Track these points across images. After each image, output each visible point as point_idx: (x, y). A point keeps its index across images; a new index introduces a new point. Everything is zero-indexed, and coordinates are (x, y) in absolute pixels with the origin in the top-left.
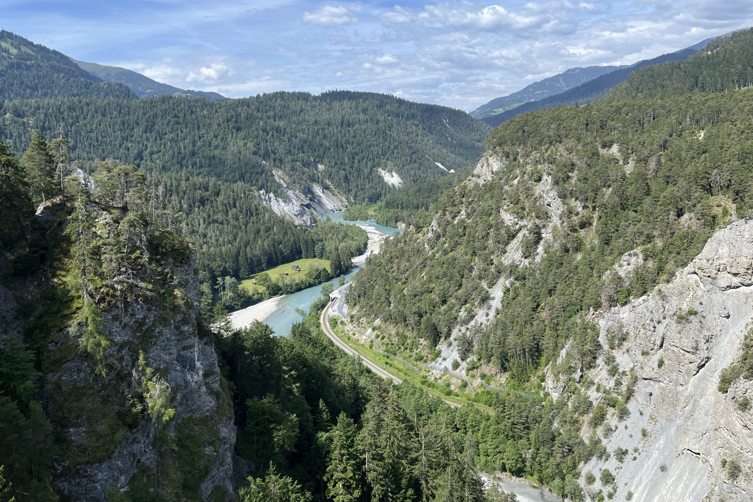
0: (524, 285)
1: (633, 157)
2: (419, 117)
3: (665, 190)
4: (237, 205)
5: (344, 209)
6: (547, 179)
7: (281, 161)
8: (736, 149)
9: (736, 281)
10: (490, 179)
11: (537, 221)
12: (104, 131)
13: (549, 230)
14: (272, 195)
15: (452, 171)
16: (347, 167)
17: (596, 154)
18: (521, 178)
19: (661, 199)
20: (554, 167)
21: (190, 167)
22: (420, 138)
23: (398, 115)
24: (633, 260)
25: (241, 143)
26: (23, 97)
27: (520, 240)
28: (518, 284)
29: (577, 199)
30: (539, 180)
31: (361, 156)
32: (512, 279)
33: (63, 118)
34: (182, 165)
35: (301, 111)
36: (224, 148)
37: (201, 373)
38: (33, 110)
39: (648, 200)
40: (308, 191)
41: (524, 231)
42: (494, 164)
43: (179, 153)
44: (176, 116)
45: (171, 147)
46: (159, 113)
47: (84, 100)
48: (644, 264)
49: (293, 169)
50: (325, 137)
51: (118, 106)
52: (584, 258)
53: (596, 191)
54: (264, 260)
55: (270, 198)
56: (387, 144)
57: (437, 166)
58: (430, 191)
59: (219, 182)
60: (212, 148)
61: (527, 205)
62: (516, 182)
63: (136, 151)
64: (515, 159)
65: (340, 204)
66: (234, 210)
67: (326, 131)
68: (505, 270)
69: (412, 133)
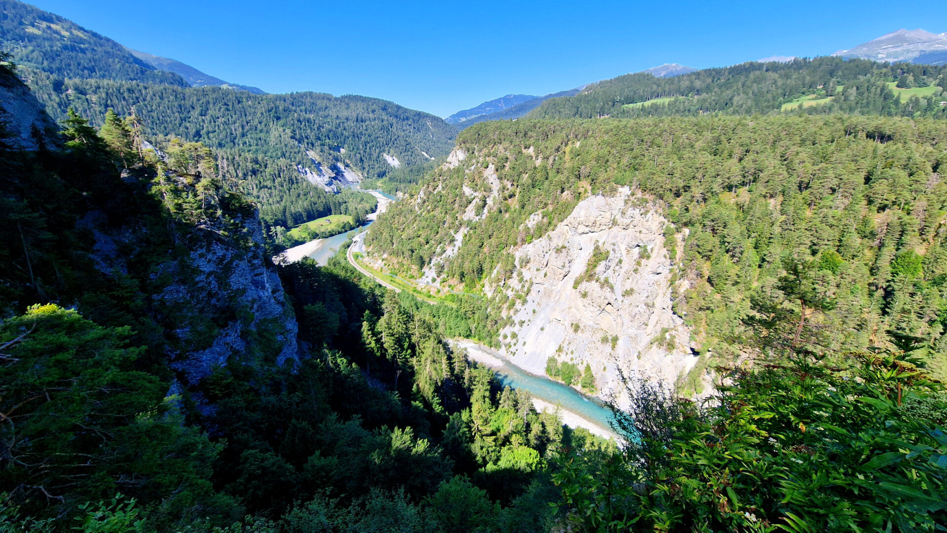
0: (475, 232)
1: (541, 156)
2: (411, 120)
3: (556, 177)
4: (282, 175)
5: (360, 181)
6: (492, 167)
7: (313, 145)
8: (595, 154)
9: (587, 230)
10: (457, 165)
11: (485, 193)
12: (163, 112)
13: (491, 199)
14: (307, 169)
15: (433, 158)
16: (362, 152)
17: (520, 152)
18: (476, 165)
19: (554, 182)
20: (496, 159)
21: (241, 145)
22: (412, 134)
23: (396, 117)
24: (536, 217)
25: (281, 129)
26: (82, 77)
27: (474, 205)
28: (471, 232)
29: (508, 180)
30: (487, 167)
31: (371, 144)
32: (468, 228)
33: (124, 98)
34: (234, 144)
35: (326, 108)
36: (267, 132)
37: (270, 291)
38: (94, 89)
39: (547, 182)
40: (334, 168)
41: (477, 200)
42: (460, 155)
43: (232, 134)
44: (226, 104)
45: (224, 129)
46: (211, 101)
47: (141, 84)
48: (542, 220)
49: (322, 151)
50: (345, 129)
51: (173, 91)
52: (510, 216)
53: (519, 176)
54: (304, 214)
55: (306, 171)
56: (389, 136)
57: (423, 155)
58: (418, 171)
59: (266, 158)
60: (258, 131)
61: (479, 183)
62: (473, 168)
63: (194, 130)
64: (473, 153)
65: (357, 177)
66: (279, 179)
67: (346, 125)
68: (464, 223)
69: (406, 130)
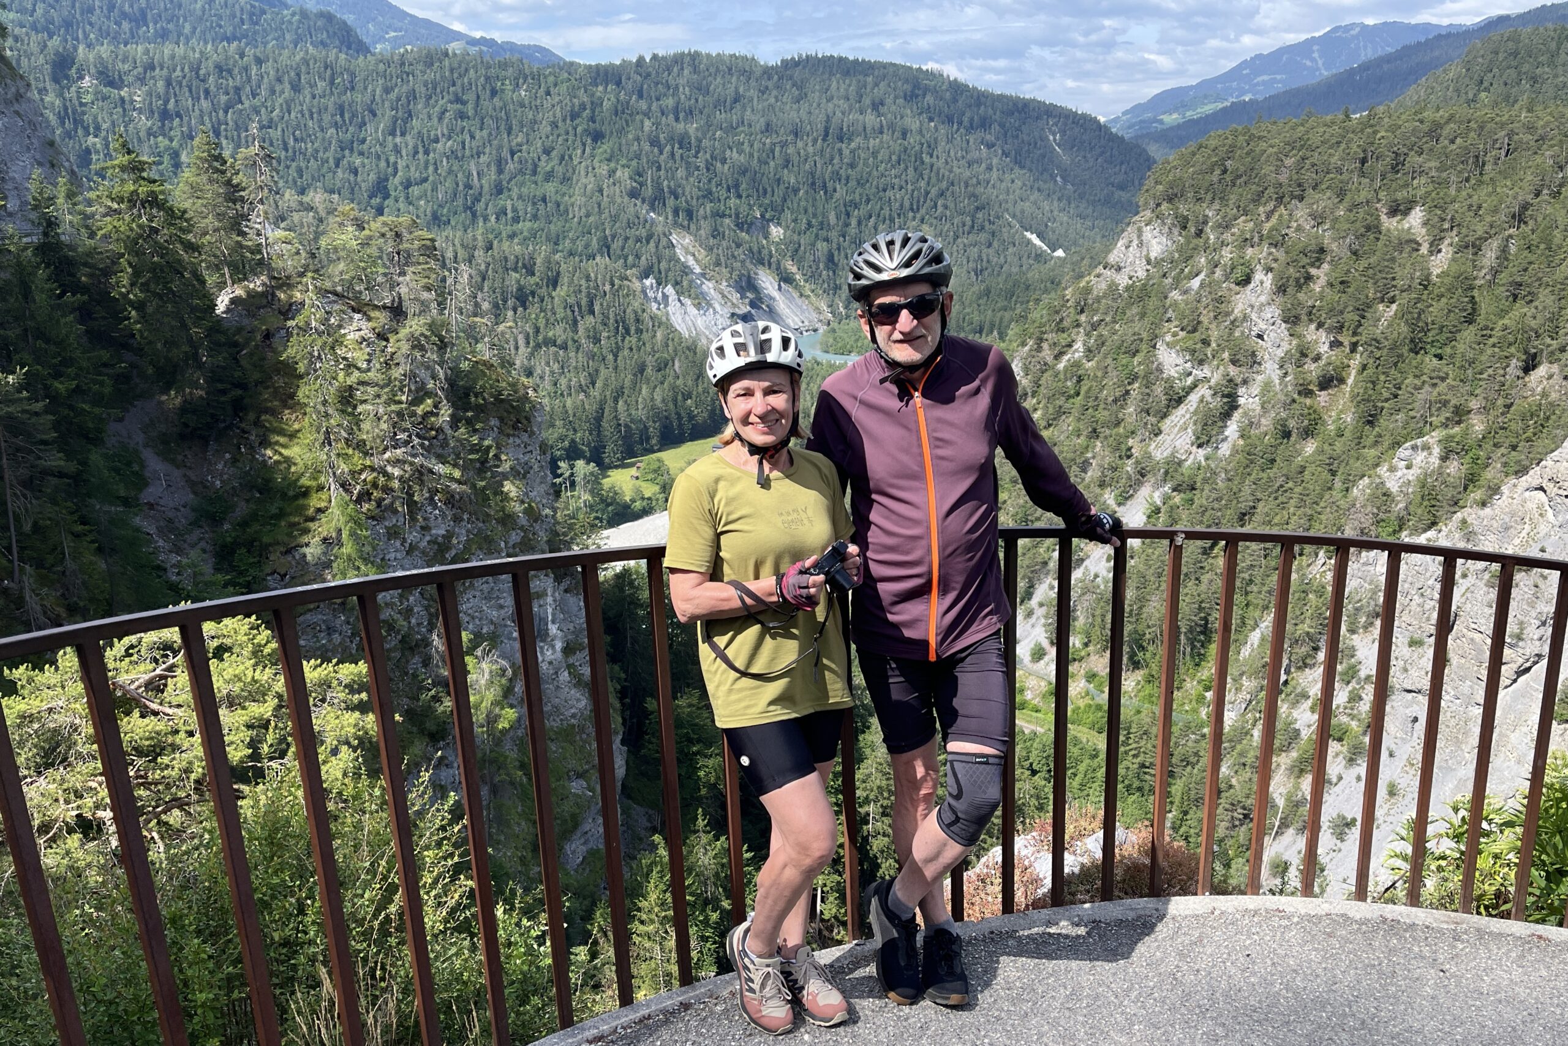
0: (1191, 501)
1: (1452, 238)
2: (995, 127)
3: (1507, 313)
4: (597, 308)
5: (822, 329)
6: (1264, 281)
7: (690, 214)
10: (1141, 274)
11: (1233, 371)
12: (298, 126)
13: (1255, 389)
14: (669, 290)
15: (1060, 253)
16: (834, 235)
17: (1373, 228)
18: (1207, 276)
19: (1497, 333)
20: (1280, 254)
21: (493, 218)
22: (995, 174)
23: (950, 120)
24: (1420, 457)
25: (603, 170)
27: (1192, 409)
28: (1177, 499)
29: (1320, 325)
30: (1246, 281)
31: (863, 210)
32: (1167, 488)
33: (207, 92)
34: (474, 215)
35: (736, 100)
36: (566, 180)
37: (559, 645)
38: (140, 70)
39: (1469, 334)
40: (747, 286)
41: (1203, 391)
42: (1154, 242)
43: (469, 186)
44: (458, 100)
45: (450, 172)
46: (421, 90)
47: (250, 51)
48: (1440, 467)
49: (716, 233)
50: (787, 163)
51: (326, 68)
52: (1320, 451)
53: (1363, 310)
54: (654, 429)
55: (665, 297)
56: (923, 184)
57: (1029, 242)
58: (1010, 295)
59: (557, 256)
60: (539, 178)
61: (1214, 334)
62: (1195, 283)
63: (373, 177)
64: (1199, 233)
65: (814, 316)
66: (590, 320)
67: (791, 150)
68: (1154, 470)
69: (979, 161)
